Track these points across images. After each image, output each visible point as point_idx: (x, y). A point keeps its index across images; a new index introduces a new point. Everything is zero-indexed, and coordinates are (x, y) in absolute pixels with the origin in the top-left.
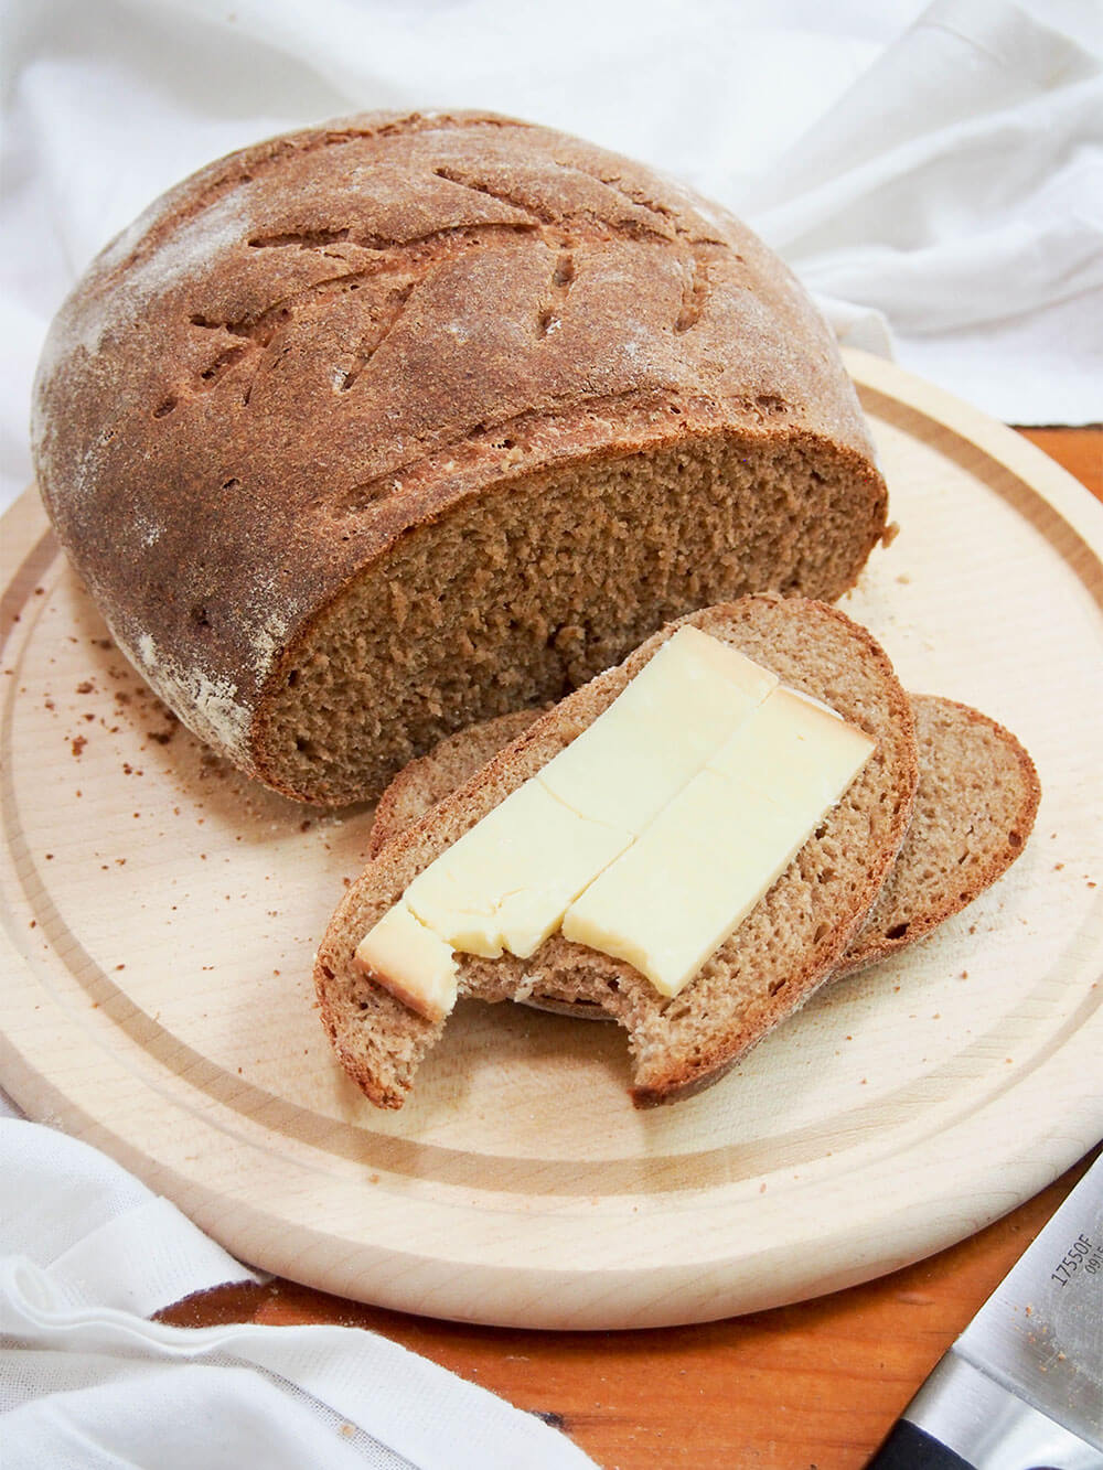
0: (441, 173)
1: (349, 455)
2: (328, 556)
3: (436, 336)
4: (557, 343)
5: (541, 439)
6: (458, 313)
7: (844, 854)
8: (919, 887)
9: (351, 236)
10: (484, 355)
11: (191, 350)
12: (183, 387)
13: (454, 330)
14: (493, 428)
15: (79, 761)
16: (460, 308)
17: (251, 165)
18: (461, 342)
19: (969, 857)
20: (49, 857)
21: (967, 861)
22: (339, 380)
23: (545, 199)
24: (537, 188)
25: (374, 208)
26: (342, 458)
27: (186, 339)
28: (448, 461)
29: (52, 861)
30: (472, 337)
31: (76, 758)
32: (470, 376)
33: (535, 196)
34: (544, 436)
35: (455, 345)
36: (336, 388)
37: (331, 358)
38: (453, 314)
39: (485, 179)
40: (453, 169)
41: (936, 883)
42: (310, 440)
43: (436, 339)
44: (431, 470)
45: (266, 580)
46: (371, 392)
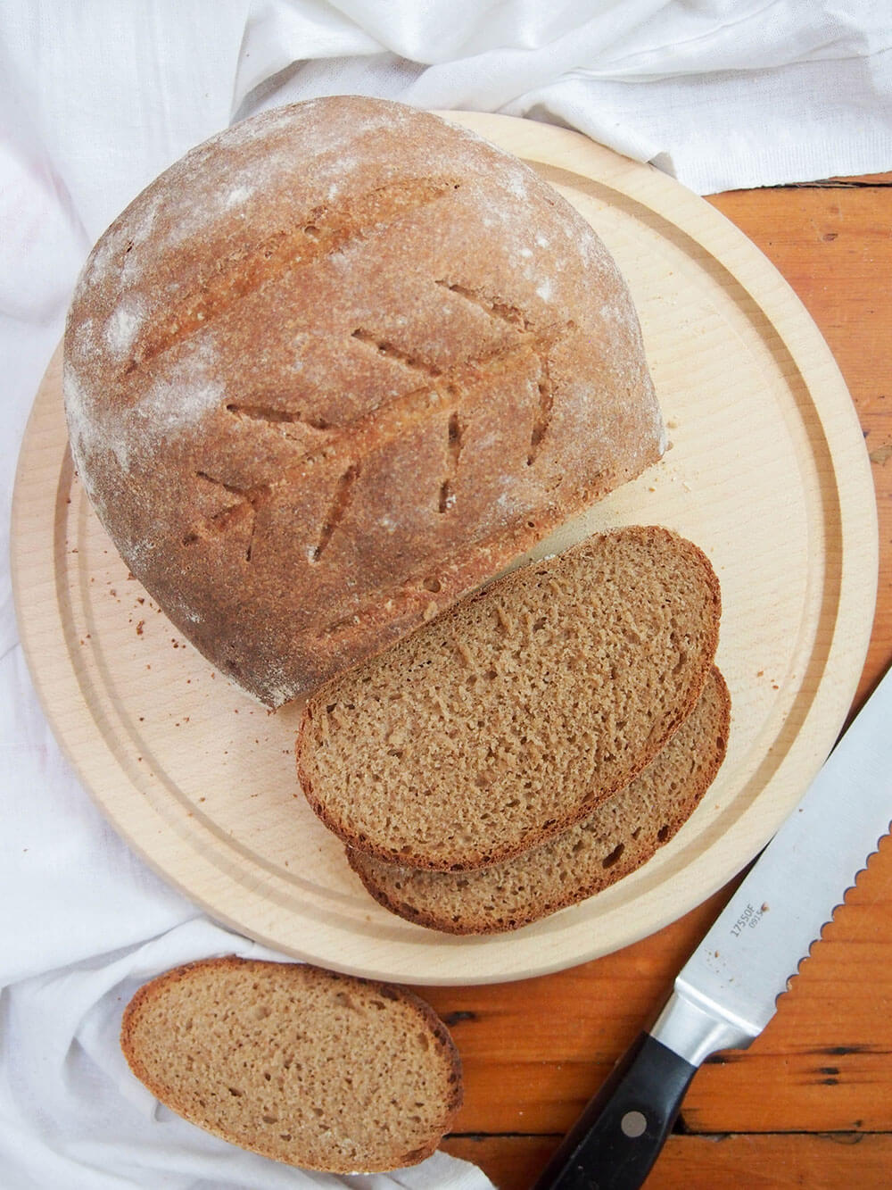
0: (357, 333)
1: (324, 608)
2: (317, 666)
3: (374, 529)
4: (454, 516)
5: (446, 575)
6: (388, 510)
7: (626, 749)
8: (670, 797)
9: (303, 417)
10: (407, 539)
11: (201, 500)
12: (200, 528)
13: (386, 523)
14: (415, 579)
15: (142, 639)
16: (388, 505)
17: (206, 280)
18: (391, 531)
19: (696, 766)
20: (142, 719)
21: (695, 770)
22: (311, 553)
23: (435, 359)
24: (429, 347)
25: (317, 395)
26: (320, 609)
27: (196, 491)
28: (388, 601)
29: (144, 721)
30: (398, 527)
31: (140, 637)
32: (400, 556)
33: (428, 356)
34: (447, 573)
35: (388, 534)
36: (311, 561)
37: (305, 540)
38: (384, 510)
39: (390, 339)
40: (366, 329)
41: (679, 793)
42: (297, 596)
43: (375, 532)
44: (377, 609)
45: (277, 668)
46: (333, 566)
